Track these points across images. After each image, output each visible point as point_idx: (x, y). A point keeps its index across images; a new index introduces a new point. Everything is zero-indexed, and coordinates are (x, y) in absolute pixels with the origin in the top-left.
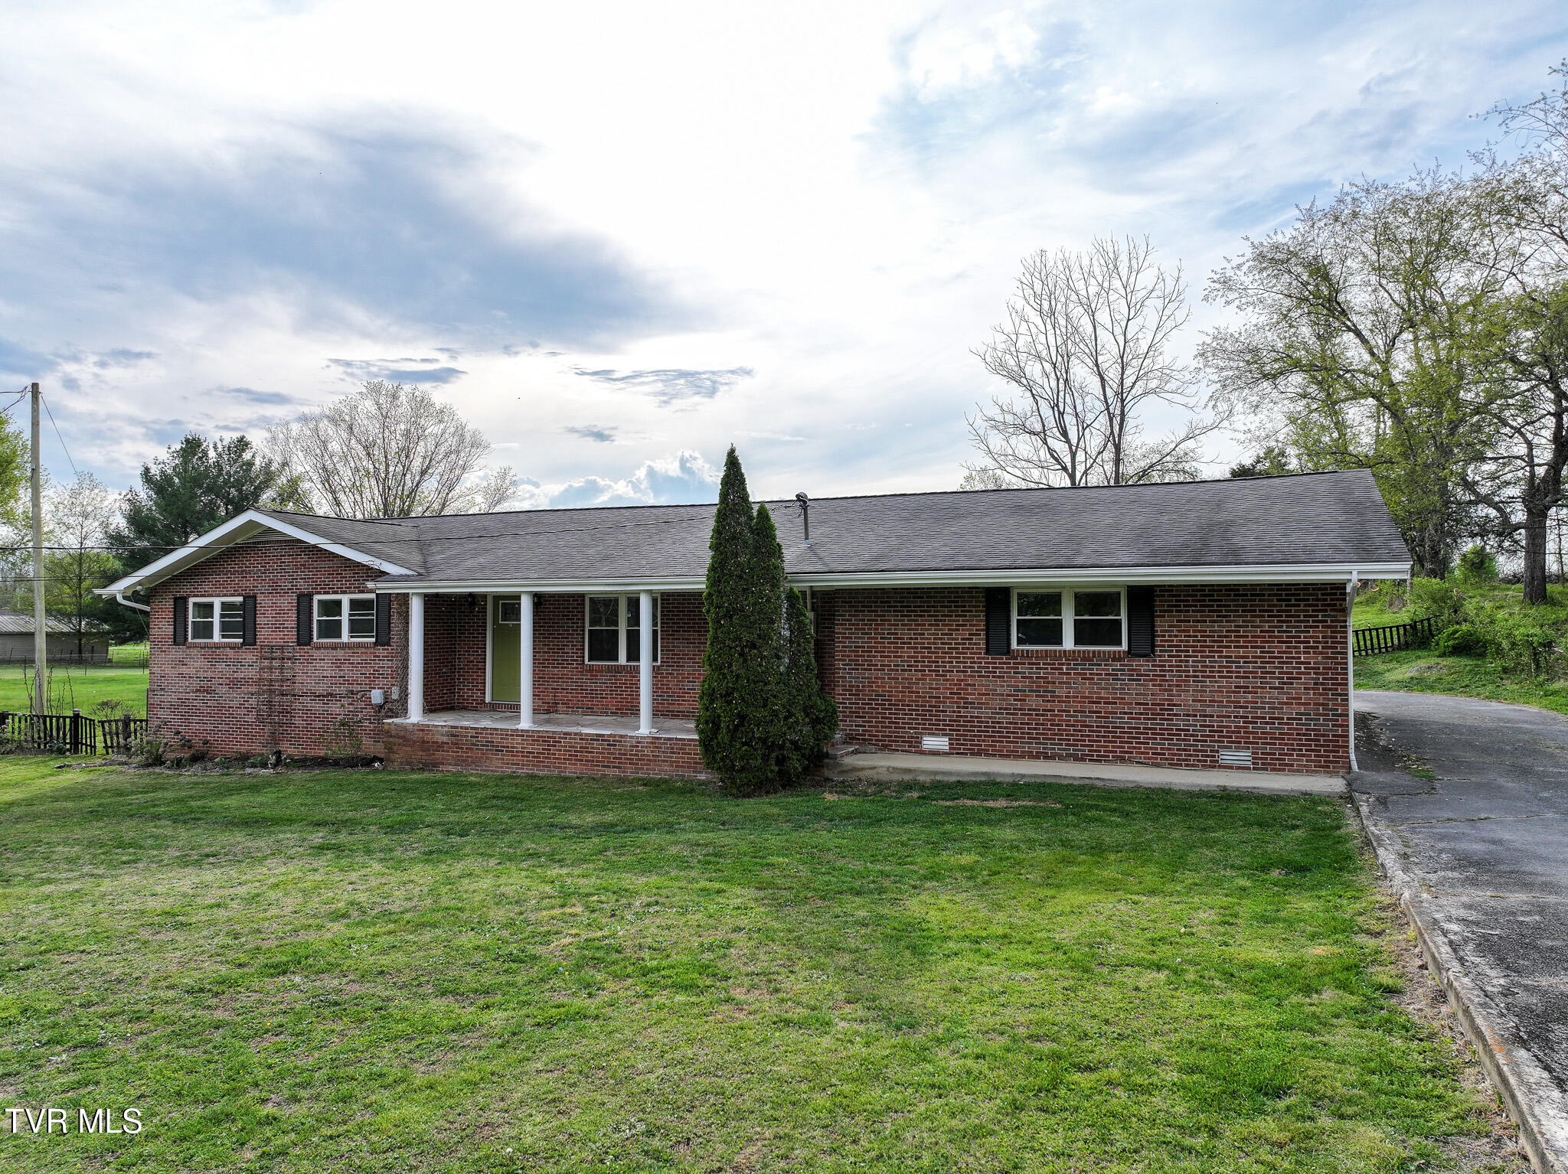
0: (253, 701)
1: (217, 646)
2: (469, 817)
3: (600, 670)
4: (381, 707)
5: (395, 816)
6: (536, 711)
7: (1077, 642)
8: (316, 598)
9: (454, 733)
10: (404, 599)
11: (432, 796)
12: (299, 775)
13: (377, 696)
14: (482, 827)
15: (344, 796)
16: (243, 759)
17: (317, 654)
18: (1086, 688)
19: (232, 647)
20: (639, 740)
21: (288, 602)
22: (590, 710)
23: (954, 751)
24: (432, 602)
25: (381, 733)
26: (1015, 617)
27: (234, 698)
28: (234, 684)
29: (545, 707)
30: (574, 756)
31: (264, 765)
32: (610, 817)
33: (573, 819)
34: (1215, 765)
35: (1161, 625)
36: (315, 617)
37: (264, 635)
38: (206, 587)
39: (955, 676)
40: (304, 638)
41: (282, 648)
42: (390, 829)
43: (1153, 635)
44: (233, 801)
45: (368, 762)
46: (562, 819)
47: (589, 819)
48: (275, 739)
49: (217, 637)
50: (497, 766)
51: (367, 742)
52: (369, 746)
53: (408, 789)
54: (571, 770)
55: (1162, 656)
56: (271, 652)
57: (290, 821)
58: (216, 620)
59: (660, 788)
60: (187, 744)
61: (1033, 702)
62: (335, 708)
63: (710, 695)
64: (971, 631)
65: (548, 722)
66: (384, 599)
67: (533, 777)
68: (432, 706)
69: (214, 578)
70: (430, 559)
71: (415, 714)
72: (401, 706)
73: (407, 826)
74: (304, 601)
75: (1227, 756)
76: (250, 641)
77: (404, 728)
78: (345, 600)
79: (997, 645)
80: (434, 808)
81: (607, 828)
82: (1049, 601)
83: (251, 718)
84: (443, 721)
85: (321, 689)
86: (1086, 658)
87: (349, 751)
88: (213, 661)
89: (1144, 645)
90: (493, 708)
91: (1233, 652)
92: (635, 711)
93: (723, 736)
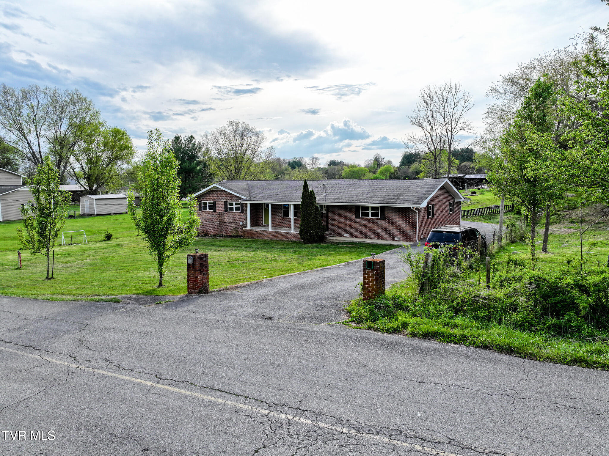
0: (216, 223)
1: (208, 212)
2: (259, 246)
3: (286, 218)
4: (242, 225)
5: (247, 246)
6: (272, 227)
7: (372, 216)
8: (228, 202)
9: (257, 231)
10: (246, 204)
11: (253, 243)
12: (227, 239)
13: (241, 223)
14: (261, 248)
15: (237, 243)
16: (215, 236)
17: (229, 214)
18: (373, 225)
19: (211, 212)
20: (291, 233)
21: (222, 203)
22: (284, 227)
23: (350, 237)
24: (251, 204)
25: (242, 231)
26: (361, 211)
27: (212, 223)
28: (212, 220)
29: (275, 226)
30: (279, 236)
31: (220, 237)
32: (283, 247)
33: (277, 247)
34: (394, 240)
35: (386, 214)
36: (228, 206)
37: (217, 210)
38: (205, 199)
39: (350, 222)
40: (226, 211)
41: (222, 212)
42: (246, 248)
43: (384, 216)
44: (217, 243)
45: (240, 236)
46: (275, 247)
47: (279, 247)
48: (221, 231)
49: (208, 210)
50: (265, 238)
51: (240, 232)
52: (240, 233)
53: (248, 242)
54: (279, 239)
55: (386, 220)
56: (219, 213)
57: (229, 246)
58: (208, 206)
59: (294, 242)
60: (203, 232)
61: (363, 227)
62: (233, 225)
63: (301, 225)
64: (353, 214)
65: (275, 229)
66: (242, 204)
67: (272, 240)
68: (252, 225)
69: (207, 197)
70: (251, 194)
71: (249, 227)
72: (246, 225)
73: (249, 247)
74: (226, 203)
75: (396, 238)
76: (215, 210)
77: (247, 230)
78: (234, 203)
79: (357, 217)
80: (253, 245)
81: (282, 248)
82: (366, 208)
83: (216, 227)
84: (254, 229)
85: (230, 221)
86: (373, 219)
87: (236, 234)
88: (207, 215)
89: (383, 218)
90: (264, 226)
91: (397, 219)
92: (290, 227)
93: (303, 233)
